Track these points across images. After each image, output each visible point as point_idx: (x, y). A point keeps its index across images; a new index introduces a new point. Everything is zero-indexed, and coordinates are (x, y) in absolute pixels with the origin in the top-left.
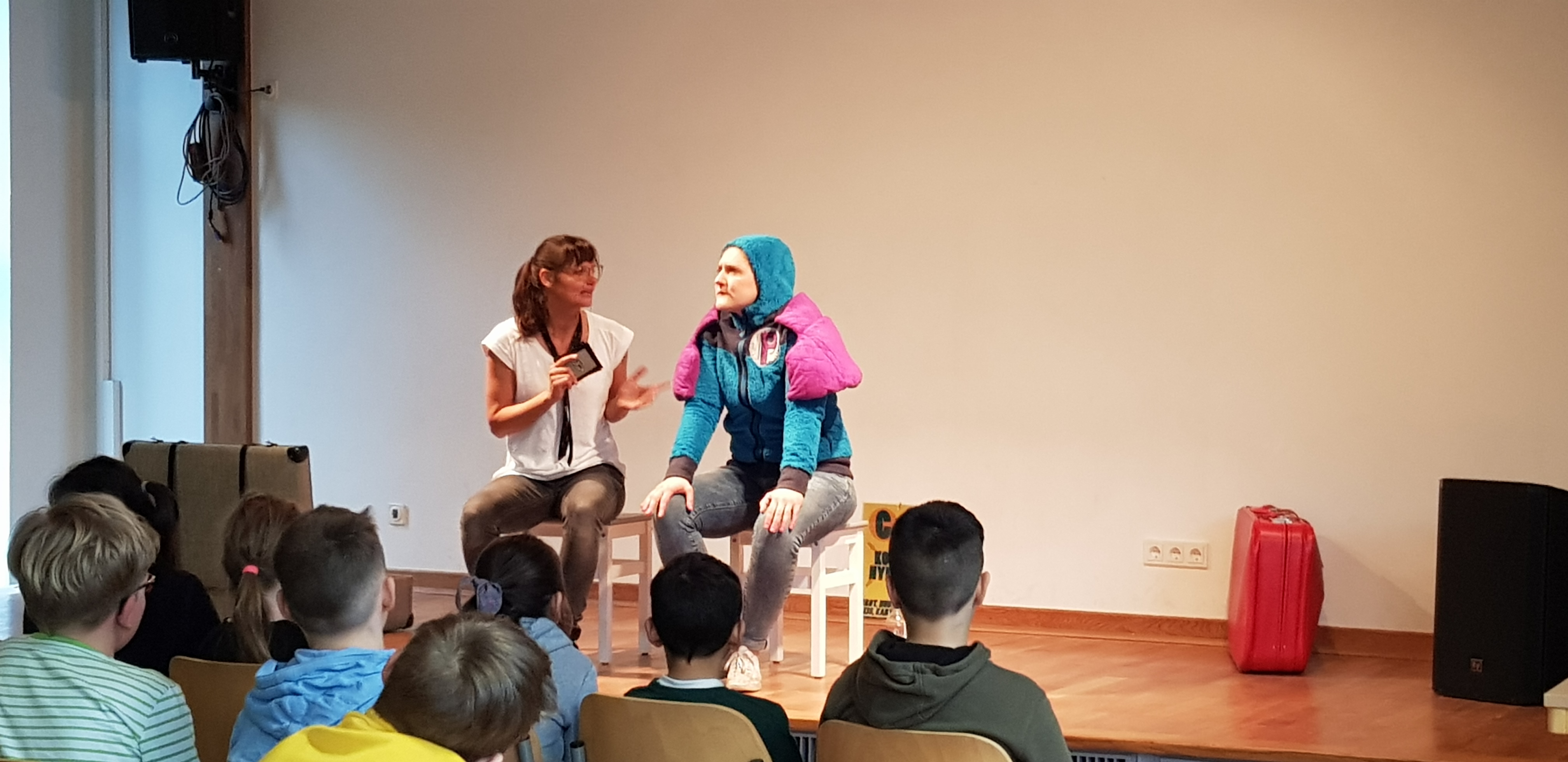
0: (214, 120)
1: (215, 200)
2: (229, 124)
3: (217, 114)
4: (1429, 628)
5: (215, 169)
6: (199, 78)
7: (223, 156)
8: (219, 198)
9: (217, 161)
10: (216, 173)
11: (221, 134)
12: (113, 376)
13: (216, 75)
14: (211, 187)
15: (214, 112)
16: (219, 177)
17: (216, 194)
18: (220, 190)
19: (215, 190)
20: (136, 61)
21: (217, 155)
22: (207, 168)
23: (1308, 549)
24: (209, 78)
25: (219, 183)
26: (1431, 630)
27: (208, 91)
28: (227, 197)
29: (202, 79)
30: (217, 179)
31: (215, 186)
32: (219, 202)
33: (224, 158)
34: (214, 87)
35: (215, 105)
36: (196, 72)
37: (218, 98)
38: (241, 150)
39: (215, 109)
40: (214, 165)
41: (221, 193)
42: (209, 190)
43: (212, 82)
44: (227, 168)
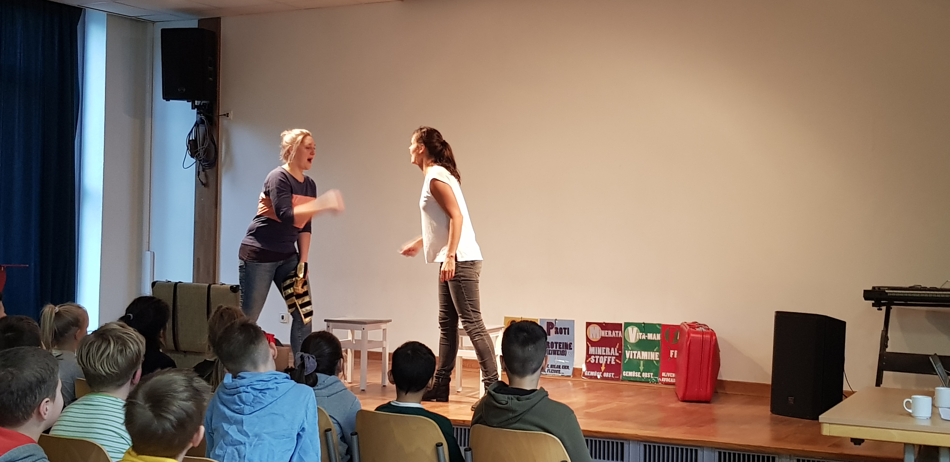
0: (202, 129)
1: (201, 167)
2: (209, 130)
3: (203, 126)
4: (769, 381)
5: (201, 152)
6: (195, 109)
7: (205, 145)
8: (203, 166)
9: (202, 148)
10: (202, 154)
11: (204, 136)
12: (150, 250)
13: (203, 108)
14: (199, 160)
15: (201, 125)
16: (203, 156)
17: (201, 164)
18: (203, 162)
19: (201, 162)
20: (165, 100)
21: (203, 145)
22: (197, 151)
23: (713, 343)
24: (200, 109)
25: (203, 159)
26: (769, 382)
27: (199, 115)
28: (206, 165)
29: (196, 109)
30: (202, 157)
31: (201, 160)
32: (203, 168)
33: (206, 147)
34: (202, 113)
35: (202, 122)
36: (194, 107)
37: (204, 119)
38: (214, 143)
39: (202, 124)
40: (201, 149)
41: (204, 163)
42: (198, 162)
43: (201, 111)
44: (207, 151)
